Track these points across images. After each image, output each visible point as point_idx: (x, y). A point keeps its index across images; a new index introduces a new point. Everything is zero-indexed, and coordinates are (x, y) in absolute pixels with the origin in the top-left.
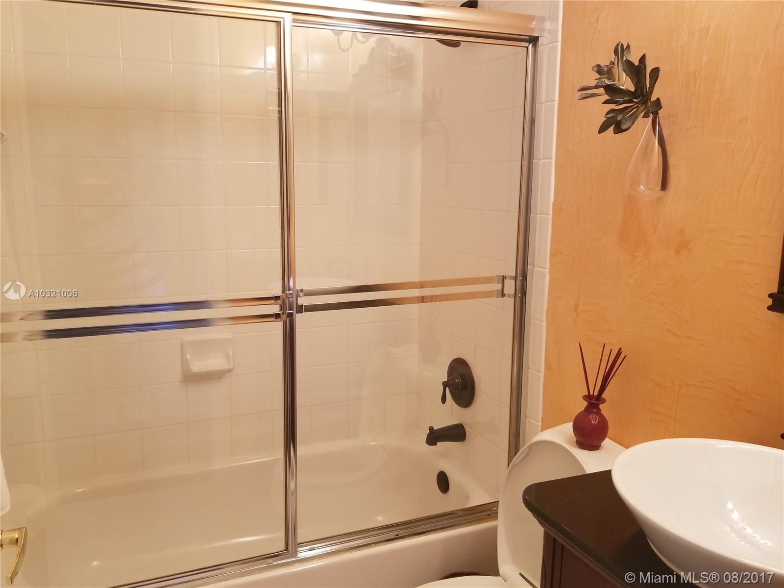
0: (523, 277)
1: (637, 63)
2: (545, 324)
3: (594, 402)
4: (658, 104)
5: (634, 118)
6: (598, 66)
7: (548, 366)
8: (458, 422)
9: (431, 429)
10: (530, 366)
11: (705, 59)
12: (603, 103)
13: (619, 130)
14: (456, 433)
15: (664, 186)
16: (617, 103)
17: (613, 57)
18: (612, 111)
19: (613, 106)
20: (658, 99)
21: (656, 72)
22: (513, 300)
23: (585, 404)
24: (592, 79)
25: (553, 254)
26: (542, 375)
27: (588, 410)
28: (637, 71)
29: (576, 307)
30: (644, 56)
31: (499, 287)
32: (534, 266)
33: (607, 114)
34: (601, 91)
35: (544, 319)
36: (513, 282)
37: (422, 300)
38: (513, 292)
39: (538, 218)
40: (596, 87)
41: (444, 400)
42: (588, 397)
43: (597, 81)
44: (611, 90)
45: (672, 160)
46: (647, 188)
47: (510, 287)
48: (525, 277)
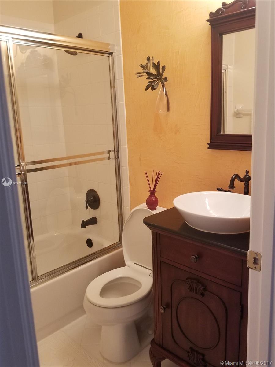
0: (117, 151)
1: (157, 64)
2: (128, 168)
3: (152, 192)
4: (166, 79)
5: (158, 84)
6: (142, 65)
7: (131, 184)
8: (93, 217)
9: (83, 221)
10: (124, 186)
11: (178, 63)
12: (146, 79)
13: (153, 89)
14: (93, 221)
15: (168, 110)
16: (151, 79)
17: (146, 62)
18: (150, 82)
19: (150, 80)
20: (166, 78)
21: (164, 67)
22: (114, 160)
23: (150, 193)
24: (141, 70)
25: (128, 140)
26: (129, 188)
27: (151, 196)
28: (157, 66)
29: (140, 160)
30: (159, 61)
31: (108, 155)
32: (121, 146)
33: (148, 83)
34: (146, 74)
35: (128, 166)
36: (114, 153)
37: (71, 164)
38: (114, 157)
39: (121, 126)
40: (143, 73)
41: (87, 208)
42: (150, 191)
43: (143, 70)
44: (149, 74)
45: (170, 101)
46: (162, 111)
47: (112, 155)
48: (118, 151)
